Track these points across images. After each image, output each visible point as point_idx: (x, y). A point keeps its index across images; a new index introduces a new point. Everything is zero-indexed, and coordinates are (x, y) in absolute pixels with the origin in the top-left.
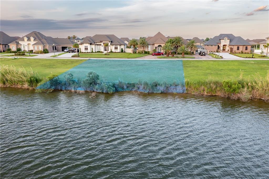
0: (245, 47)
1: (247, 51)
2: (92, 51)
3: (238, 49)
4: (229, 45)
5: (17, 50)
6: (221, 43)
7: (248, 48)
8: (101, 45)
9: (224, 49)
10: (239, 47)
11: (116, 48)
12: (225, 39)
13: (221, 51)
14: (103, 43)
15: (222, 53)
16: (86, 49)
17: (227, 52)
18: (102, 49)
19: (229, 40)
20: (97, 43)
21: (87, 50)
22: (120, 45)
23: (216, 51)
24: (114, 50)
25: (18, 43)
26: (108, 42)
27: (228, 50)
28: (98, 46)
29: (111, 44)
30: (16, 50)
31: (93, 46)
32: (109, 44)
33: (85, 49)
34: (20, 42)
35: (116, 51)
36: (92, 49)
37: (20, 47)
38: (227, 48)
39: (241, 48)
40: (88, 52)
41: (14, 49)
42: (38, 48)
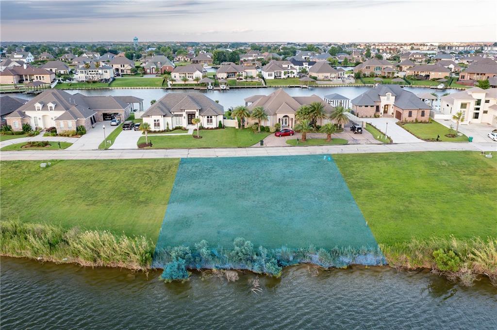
0: (421, 111)
1: (423, 119)
2: (168, 127)
3: (410, 115)
4: (393, 105)
5: (23, 128)
6: (380, 102)
7: (425, 113)
8: (181, 115)
9: (386, 110)
10: (411, 112)
11: (210, 121)
12: (388, 94)
13: (381, 115)
14: (185, 112)
15: (382, 118)
16: (157, 124)
17: (389, 116)
18: (184, 123)
19: (394, 97)
20: (175, 113)
21: (159, 127)
22: (217, 116)
23: (373, 115)
24: (206, 126)
25: (23, 115)
26: (196, 111)
27: (393, 114)
28: (177, 117)
29: (199, 113)
30: (21, 128)
31: (169, 119)
32: (197, 114)
33: (155, 125)
34: (28, 113)
35: (210, 126)
36: (168, 124)
37: (29, 122)
38: (391, 110)
39: (414, 113)
40: (161, 130)
41: (18, 127)
42: (66, 125)
